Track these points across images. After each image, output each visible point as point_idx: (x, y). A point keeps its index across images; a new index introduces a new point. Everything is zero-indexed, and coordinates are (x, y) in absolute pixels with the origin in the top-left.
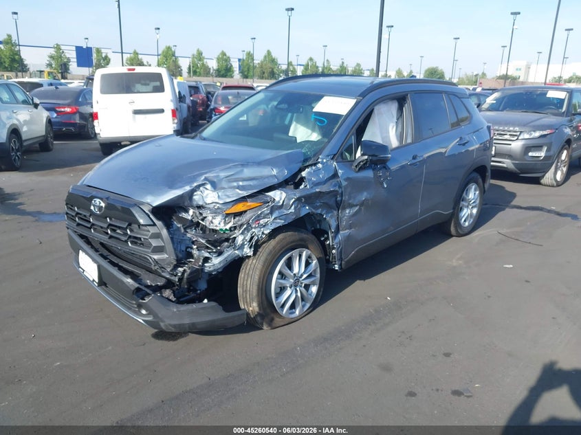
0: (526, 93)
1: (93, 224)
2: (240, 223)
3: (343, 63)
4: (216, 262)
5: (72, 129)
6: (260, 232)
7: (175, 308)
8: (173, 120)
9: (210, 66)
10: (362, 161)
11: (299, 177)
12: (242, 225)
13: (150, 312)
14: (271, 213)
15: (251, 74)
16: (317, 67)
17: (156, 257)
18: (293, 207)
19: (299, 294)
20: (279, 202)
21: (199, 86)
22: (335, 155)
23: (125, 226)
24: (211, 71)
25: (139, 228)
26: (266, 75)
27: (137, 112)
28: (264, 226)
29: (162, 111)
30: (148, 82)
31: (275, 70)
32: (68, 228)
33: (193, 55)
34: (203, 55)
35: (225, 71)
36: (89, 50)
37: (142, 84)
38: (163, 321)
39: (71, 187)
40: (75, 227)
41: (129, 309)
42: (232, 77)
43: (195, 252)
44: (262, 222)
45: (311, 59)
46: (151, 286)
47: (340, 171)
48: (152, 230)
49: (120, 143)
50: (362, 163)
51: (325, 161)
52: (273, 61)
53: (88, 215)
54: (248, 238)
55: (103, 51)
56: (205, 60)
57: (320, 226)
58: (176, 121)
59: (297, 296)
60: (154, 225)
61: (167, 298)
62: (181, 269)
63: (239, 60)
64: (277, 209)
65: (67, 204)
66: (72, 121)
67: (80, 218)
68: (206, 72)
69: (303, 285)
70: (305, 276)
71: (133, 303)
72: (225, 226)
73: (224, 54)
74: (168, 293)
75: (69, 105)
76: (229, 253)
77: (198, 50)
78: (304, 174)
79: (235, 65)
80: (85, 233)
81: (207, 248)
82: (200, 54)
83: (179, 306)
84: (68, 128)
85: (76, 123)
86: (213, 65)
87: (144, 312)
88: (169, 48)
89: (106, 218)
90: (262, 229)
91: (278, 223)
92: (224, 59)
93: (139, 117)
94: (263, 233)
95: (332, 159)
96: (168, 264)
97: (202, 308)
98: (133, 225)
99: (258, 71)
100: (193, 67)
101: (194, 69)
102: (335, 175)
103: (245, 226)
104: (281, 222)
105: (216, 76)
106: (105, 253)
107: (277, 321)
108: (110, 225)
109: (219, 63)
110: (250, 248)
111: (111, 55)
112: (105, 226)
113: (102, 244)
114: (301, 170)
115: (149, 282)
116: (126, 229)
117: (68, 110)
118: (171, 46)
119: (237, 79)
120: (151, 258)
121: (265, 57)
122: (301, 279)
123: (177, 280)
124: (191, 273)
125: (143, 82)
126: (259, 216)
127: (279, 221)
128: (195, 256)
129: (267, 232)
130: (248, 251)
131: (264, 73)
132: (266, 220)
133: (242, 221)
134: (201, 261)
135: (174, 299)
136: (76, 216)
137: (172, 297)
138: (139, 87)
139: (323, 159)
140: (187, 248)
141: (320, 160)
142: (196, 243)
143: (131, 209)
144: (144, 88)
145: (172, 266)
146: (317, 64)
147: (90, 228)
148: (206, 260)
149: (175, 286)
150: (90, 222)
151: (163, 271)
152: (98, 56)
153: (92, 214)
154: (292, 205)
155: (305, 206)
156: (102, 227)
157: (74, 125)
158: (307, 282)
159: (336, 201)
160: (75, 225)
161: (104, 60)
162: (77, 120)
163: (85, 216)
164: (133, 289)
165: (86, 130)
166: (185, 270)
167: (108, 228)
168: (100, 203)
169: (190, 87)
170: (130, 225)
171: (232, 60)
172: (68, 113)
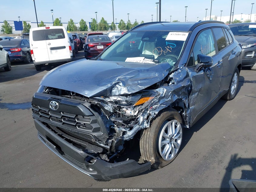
0: (239, 27)
1: (51, 116)
2: (141, 109)
3: (136, 21)
4: (130, 134)
5: (19, 59)
6: (153, 113)
7: (111, 166)
8: (70, 51)
9: (77, 26)
10: (200, 67)
11: (169, 78)
12: (142, 110)
13: (95, 169)
14: (159, 101)
15: (96, 28)
16: (125, 24)
17: (95, 134)
18: (170, 97)
19: (173, 146)
20: (162, 94)
21: (77, 35)
22: (186, 64)
23: (74, 117)
24: (78, 29)
25: (83, 117)
26: (102, 29)
27: (52, 49)
28: (155, 109)
29: (64, 47)
30: (54, 34)
31: (106, 26)
32: (34, 118)
33: (69, 22)
34: (73, 22)
35: (84, 28)
36: (21, 22)
37: (52, 35)
38: (103, 175)
39: (34, 94)
40: (39, 118)
41: (80, 167)
42: (87, 31)
43: (116, 129)
44: (154, 107)
45: (122, 20)
46: (94, 153)
47: (190, 73)
48: (92, 118)
49: (45, 64)
50: (200, 68)
51: (181, 67)
52: (105, 22)
53: (48, 110)
54: (146, 117)
55: (27, 22)
56: (74, 24)
57: (178, 105)
58: (71, 52)
59: (172, 147)
60: (94, 115)
61: (104, 160)
62: (110, 141)
63: (90, 23)
64: (161, 99)
65: (32, 104)
66: (19, 55)
67: (41, 112)
68: (76, 29)
69: (174, 140)
70: (175, 135)
71: (83, 165)
72: (134, 113)
73: (82, 20)
74: (104, 157)
75: (17, 48)
76: (136, 128)
77: (71, 19)
78: (171, 76)
79: (88, 25)
80: (46, 121)
81: (123, 125)
82: (72, 21)
83: (112, 164)
84: (17, 59)
85: (21, 56)
86: (78, 26)
87: (91, 169)
88: (57, 19)
89: (60, 112)
90: (154, 111)
91: (163, 107)
92: (83, 22)
93: (54, 51)
94: (155, 114)
95: (184, 66)
96: (104, 139)
97: (127, 164)
98: (78, 116)
99: (99, 28)
100: (69, 27)
101: (70, 28)
102: (187, 75)
103: (144, 110)
104: (164, 106)
105: (80, 31)
106: (60, 133)
107: (164, 163)
108: (63, 116)
109: (81, 25)
110: (148, 123)
111: (31, 24)
112: (60, 117)
113: (58, 128)
114: (169, 74)
115: (93, 151)
116: (74, 119)
117: (17, 50)
118: (59, 18)
119: (89, 31)
120: (92, 135)
121: (101, 21)
122: (173, 137)
123: (109, 148)
124: (117, 143)
125: (52, 34)
126: (152, 104)
127: (163, 105)
128: (117, 131)
129: (157, 113)
130: (147, 125)
131: (101, 28)
132: (156, 106)
133: (142, 108)
134: (122, 134)
135: (108, 160)
136: (39, 111)
137: (107, 159)
138: (50, 37)
139: (180, 67)
140: (111, 126)
141: (178, 67)
142: (115, 123)
143: (78, 106)
144: (53, 37)
145: (106, 139)
146: (125, 23)
147: (49, 118)
148: (124, 133)
149: (108, 152)
150: (49, 115)
151: (100, 143)
152: (25, 25)
153: (50, 110)
154: (170, 95)
155: (175, 96)
156: (57, 118)
157: (20, 57)
158: (176, 138)
159: (188, 90)
160: (39, 116)
161: (28, 27)
162: (21, 54)
163: (45, 111)
164: (84, 157)
165: (26, 59)
166: (113, 141)
167: (61, 118)
168: (56, 104)
169: (73, 35)
170: (77, 116)
171: (87, 23)
172: (17, 52)
